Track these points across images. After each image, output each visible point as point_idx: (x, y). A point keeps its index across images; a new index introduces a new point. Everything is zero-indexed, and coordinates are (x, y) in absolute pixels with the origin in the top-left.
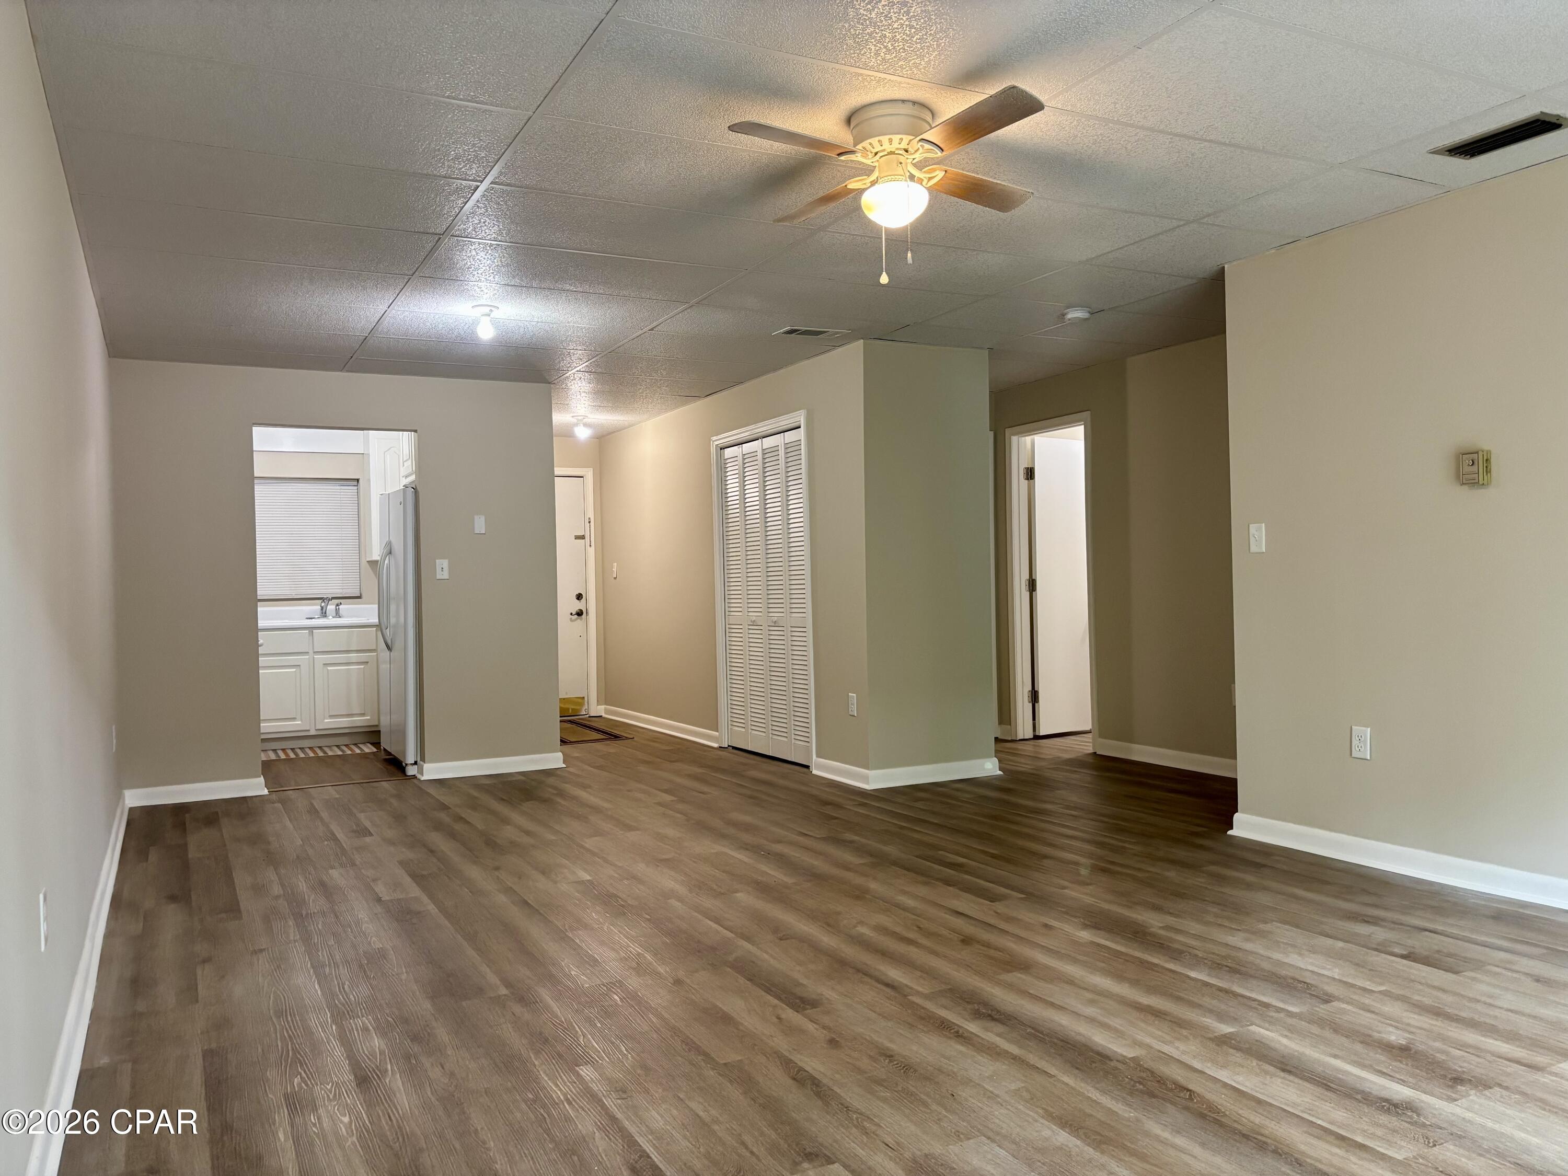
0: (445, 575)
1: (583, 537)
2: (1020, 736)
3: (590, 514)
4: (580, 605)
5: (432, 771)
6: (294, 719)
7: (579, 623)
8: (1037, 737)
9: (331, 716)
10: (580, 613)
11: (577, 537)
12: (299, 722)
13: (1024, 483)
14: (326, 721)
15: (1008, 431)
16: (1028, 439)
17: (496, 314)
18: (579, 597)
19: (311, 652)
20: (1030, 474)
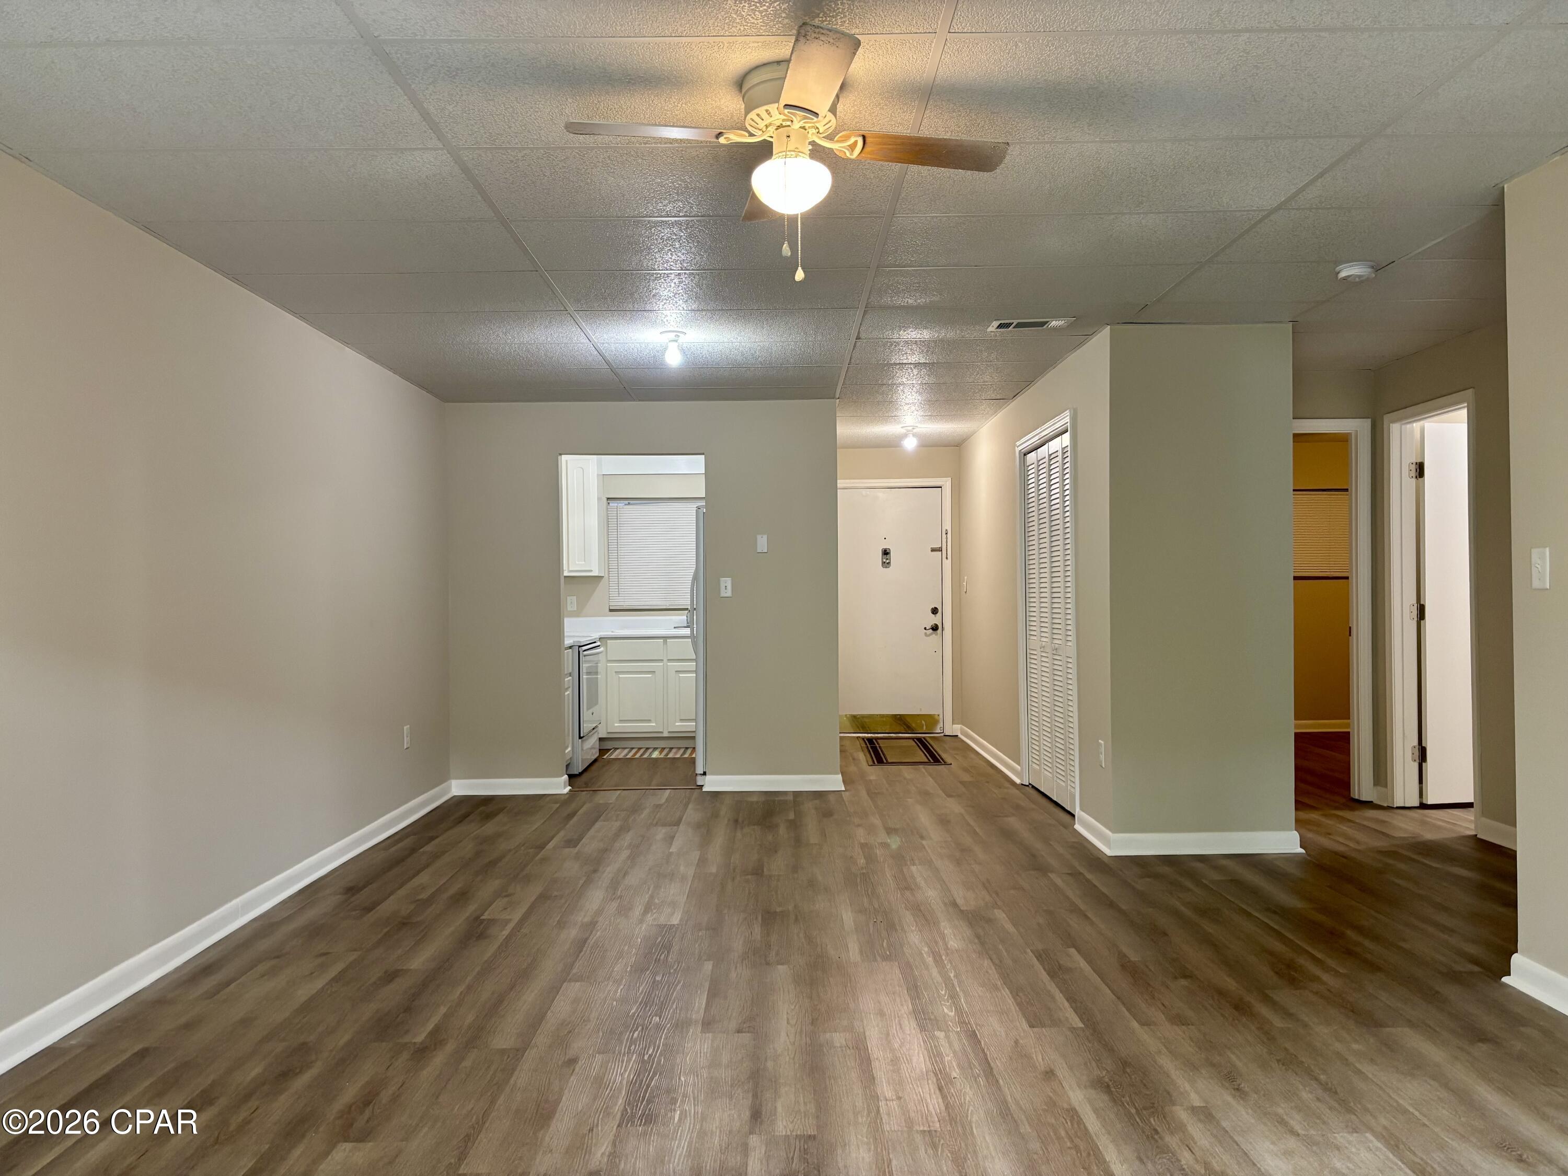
0: (729, 594)
1: (940, 550)
2: (1398, 803)
3: (948, 526)
4: (935, 620)
5: (712, 783)
6: (649, 721)
7: (935, 638)
8: (1423, 806)
9: (682, 720)
10: (935, 628)
11: (933, 550)
12: (654, 724)
13: (1410, 483)
14: (677, 724)
15: (1387, 418)
16: (1416, 426)
17: (682, 339)
18: (935, 611)
19: (665, 660)
20: (1420, 470)
